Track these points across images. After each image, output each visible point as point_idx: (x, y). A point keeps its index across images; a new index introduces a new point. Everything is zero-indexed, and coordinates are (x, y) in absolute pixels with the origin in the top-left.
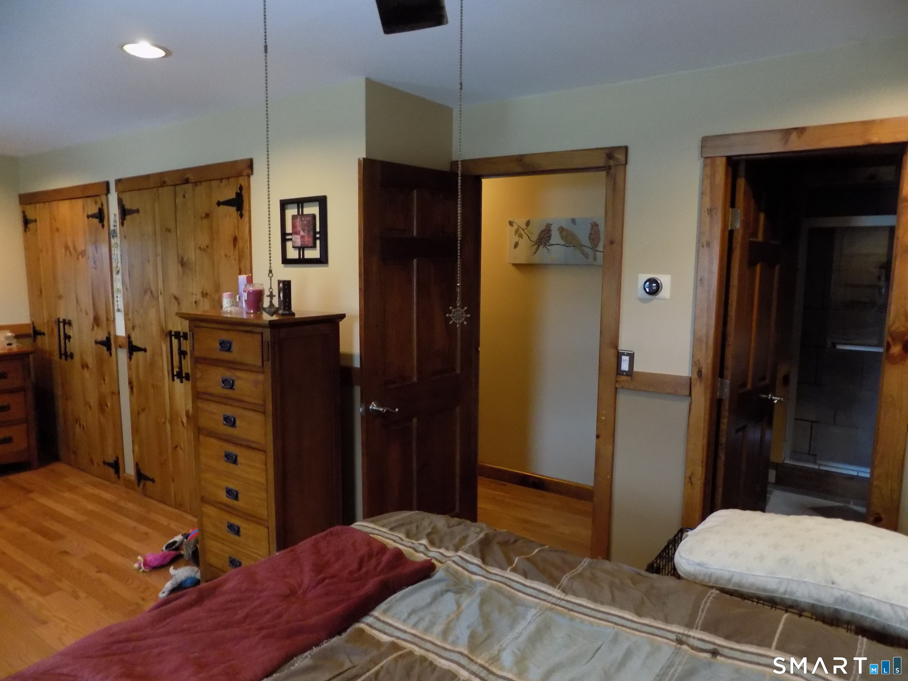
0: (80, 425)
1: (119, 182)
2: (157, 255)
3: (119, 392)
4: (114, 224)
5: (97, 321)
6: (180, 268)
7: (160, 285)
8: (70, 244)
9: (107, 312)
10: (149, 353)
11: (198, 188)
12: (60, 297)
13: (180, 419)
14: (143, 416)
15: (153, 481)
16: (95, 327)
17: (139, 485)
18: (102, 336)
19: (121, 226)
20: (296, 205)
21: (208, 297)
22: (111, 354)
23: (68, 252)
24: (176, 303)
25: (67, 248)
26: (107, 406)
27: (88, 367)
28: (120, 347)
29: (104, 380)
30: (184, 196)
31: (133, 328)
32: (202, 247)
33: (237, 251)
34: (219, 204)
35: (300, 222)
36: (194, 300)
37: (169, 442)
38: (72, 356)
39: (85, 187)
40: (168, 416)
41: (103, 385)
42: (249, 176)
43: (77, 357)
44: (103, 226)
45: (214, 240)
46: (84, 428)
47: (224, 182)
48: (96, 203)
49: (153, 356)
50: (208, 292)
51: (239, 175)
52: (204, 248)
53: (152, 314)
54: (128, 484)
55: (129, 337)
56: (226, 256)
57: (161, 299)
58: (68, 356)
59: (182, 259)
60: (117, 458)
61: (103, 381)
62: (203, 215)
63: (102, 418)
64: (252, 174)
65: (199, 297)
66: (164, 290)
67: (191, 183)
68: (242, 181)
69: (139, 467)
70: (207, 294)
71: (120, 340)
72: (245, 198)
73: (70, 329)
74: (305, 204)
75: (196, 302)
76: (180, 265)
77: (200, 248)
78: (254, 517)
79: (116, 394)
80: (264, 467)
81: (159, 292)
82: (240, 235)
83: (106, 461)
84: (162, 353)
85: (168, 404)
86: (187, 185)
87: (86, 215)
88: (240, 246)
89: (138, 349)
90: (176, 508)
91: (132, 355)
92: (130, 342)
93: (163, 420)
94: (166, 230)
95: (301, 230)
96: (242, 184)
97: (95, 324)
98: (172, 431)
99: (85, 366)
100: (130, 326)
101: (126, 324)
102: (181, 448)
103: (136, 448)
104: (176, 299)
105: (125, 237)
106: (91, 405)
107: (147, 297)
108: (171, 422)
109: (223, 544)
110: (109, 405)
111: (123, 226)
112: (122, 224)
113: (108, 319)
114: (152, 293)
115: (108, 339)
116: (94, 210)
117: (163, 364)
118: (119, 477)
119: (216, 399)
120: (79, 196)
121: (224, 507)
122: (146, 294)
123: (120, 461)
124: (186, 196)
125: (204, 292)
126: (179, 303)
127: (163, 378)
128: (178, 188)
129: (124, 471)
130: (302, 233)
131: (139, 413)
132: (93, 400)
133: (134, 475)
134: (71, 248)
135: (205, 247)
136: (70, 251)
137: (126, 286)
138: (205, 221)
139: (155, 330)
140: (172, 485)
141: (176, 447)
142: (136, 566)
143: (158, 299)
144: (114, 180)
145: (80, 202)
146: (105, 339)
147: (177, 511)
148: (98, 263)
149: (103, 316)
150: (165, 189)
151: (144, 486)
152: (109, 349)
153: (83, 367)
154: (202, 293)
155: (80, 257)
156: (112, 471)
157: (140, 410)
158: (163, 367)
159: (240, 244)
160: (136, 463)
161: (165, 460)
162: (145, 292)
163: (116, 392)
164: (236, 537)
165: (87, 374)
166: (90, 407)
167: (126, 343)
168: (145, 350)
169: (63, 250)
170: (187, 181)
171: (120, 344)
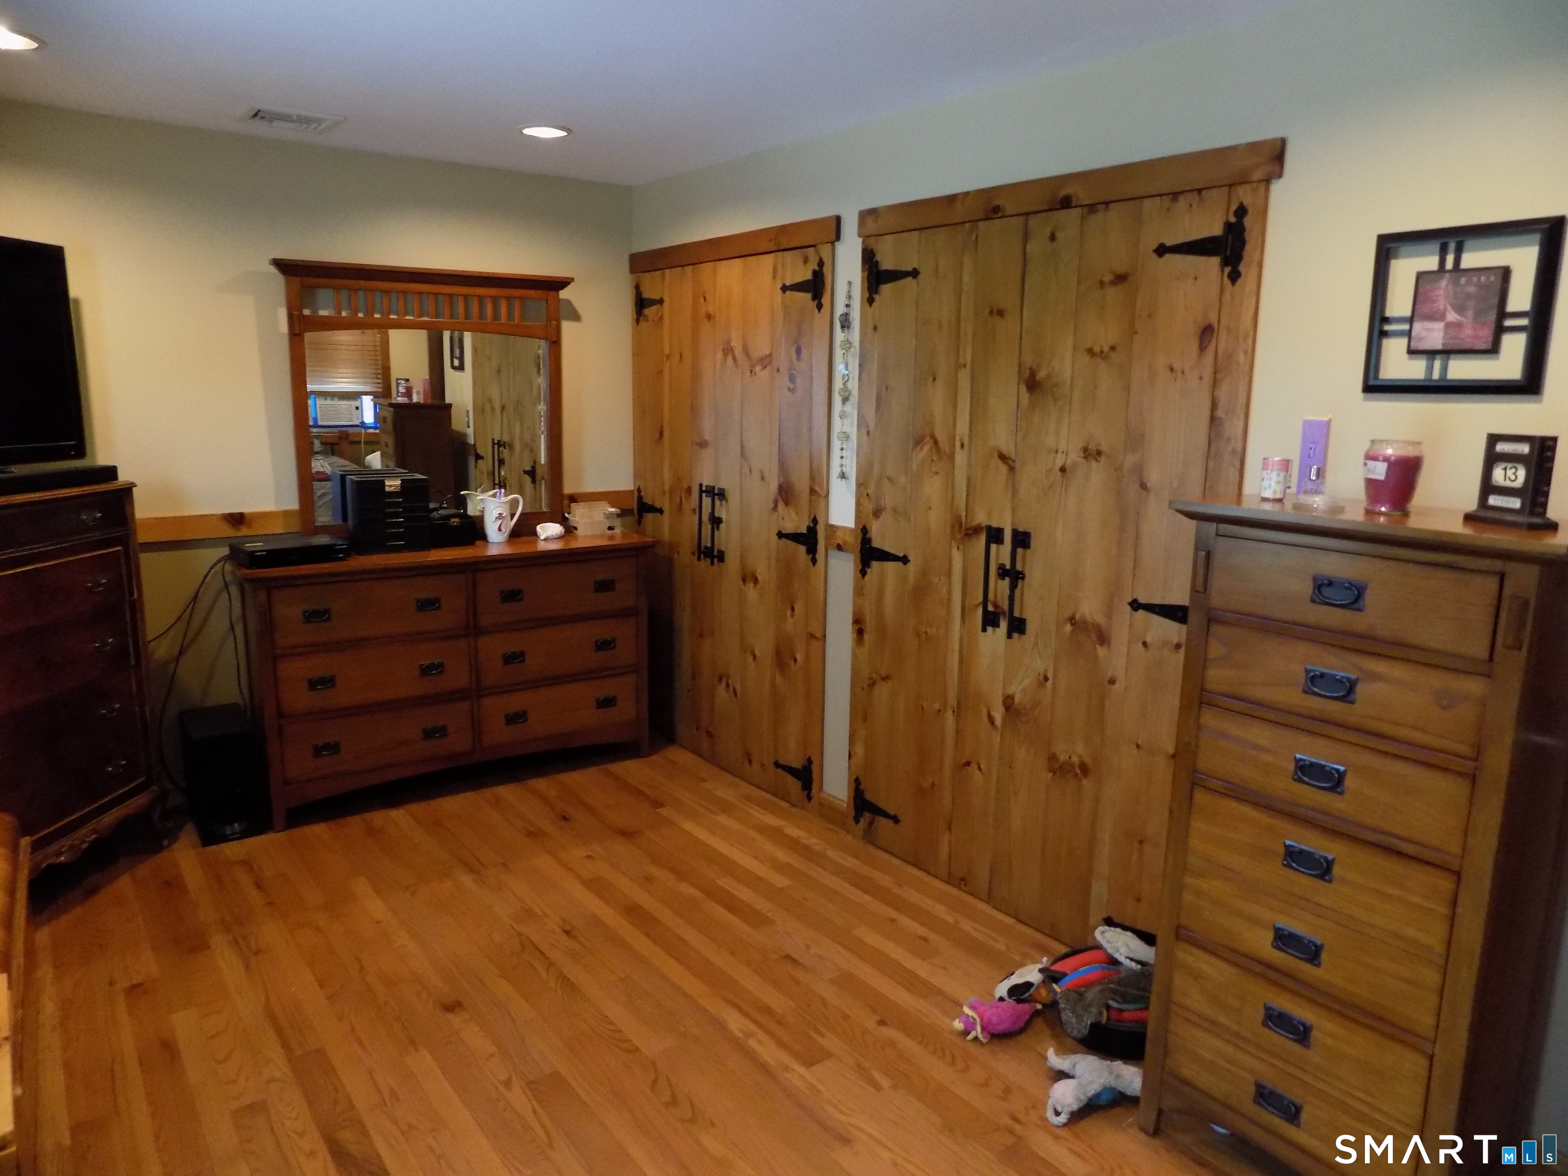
0: (728, 684)
1: (867, 215)
2: (959, 366)
3: (825, 636)
4: (846, 303)
5: (786, 494)
6: (1025, 395)
7: (963, 428)
8: (736, 344)
9: (812, 478)
10: (911, 566)
11: (1096, 220)
12: (703, 444)
13: (985, 711)
14: (883, 691)
15: (896, 820)
16: (781, 505)
17: (857, 821)
18: (796, 523)
19: (867, 305)
20: (1436, 246)
21: (1103, 459)
22: (814, 561)
23: (730, 358)
24: (1003, 469)
25: (728, 351)
26: (795, 660)
27: (756, 581)
28: (839, 548)
29: (793, 609)
30: (1053, 238)
31: (877, 513)
32: (1097, 349)
33: (1209, 359)
34: (1162, 250)
35: (1450, 287)
36: (1059, 464)
37: (949, 752)
38: (721, 557)
39: (783, 230)
40: (952, 701)
41: (790, 620)
42: (1267, 181)
43: (732, 559)
44: (820, 307)
45: (1136, 333)
46: (736, 695)
47: (1183, 201)
48: (806, 260)
49: (924, 573)
50: (1104, 448)
51: (1241, 180)
52: (1102, 352)
53: (933, 488)
54: (828, 812)
55: (864, 530)
56: (1172, 369)
57: (960, 458)
58: (712, 555)
59: (1033, 374)
60: (810, 761)
61: (789, 612)
62: (1108, 278)
63: (779, 679)
64: (1280, 176)
65: (1074, 456)
66: (970, 438)
67: (1076, 207)
68: (1244, 195)
69: (862, 787)
70: (1099, 453)
71: (839, 533)
72: (1251, 237)
73: (721, 504)
74: (1468, 244)
75: (1063, 470)
76: (1023, 388)
77: (1090, 351)
78: (1381, 1019)
79: (818, 638)
80: (1444, 910)
81: (958, 444)
82: (1224, 321)
83: (781, 762)
84: (950, 568)
85: (956, 676)
86: (1065, 211)
87: (781, 286)
88: (1222, 346)
89: (885, 556)
90: (948, 883)
91: (869, 567)
92: (866, 541)
93: (937, 706)
94: (991, 313)
95: (1449, 308)
96: (1247, 202)
97: (780, 500)
98: (958, 732)
99: (748, 577)
100: (869, 507)
101: (858, 504)
102: (980, 769)
103: (859, 750)
104: (1003, 457)
105: (875, 328)
106: (757, 652)
107: (925, 450)
108: (958, 712)
109: (1236, 1047)
110: (798, 657)
111: (871, 305)
112: (871, 301)
113: (813, 492)
114: (936, 443)
115: (812, 531)
116: (805, 274)
117: (950, 592)
118: (809, 798)
119: (1272, 716)
120: (766, 250)
121: (1259, 968)
122: (918, 448)
123: (815, 768)
124: (1059, 235)
125: (1092, 446)
126: (1012, 469)
127: (948, 621)
128: (1033, 221)
129: (821, 788)
130: (1452, 316)
131: (873, 684)
132: (764, 645)
133: (846, 799)
134: (738, 352)
135: (1106, 349)
136: (734, 359)
137: (867, 426)
138: (1112, 292)
139: (937, 520)
140: (946, 837)
141: (968, 764)
142: (958, 1025)
143: (952, 457)
144: (858, 211)
145: (768, 259)
146: (804, 530)
147: (955, 891)
148: (799, 381)
149: (801, 483)
150: (996, 224)
151: (871, 824)
152: (812, 550)
153: (744, 580)
154: (1086, 450)
155: (758, 369)
156: (794, 785)
157: (875, 676)
158: (949, 600)
159: (1223, 341)
160: (854, 777)
161: (933, 785)
162: (918, 442)
163: (818, 635)
164: (1297, 1048)
165: (751, 592)
166: (755, 657)
167: (854, 541)
168: (905, 560)
169: (720, 356)
170: (1066, 203)
171: (840, 542)
